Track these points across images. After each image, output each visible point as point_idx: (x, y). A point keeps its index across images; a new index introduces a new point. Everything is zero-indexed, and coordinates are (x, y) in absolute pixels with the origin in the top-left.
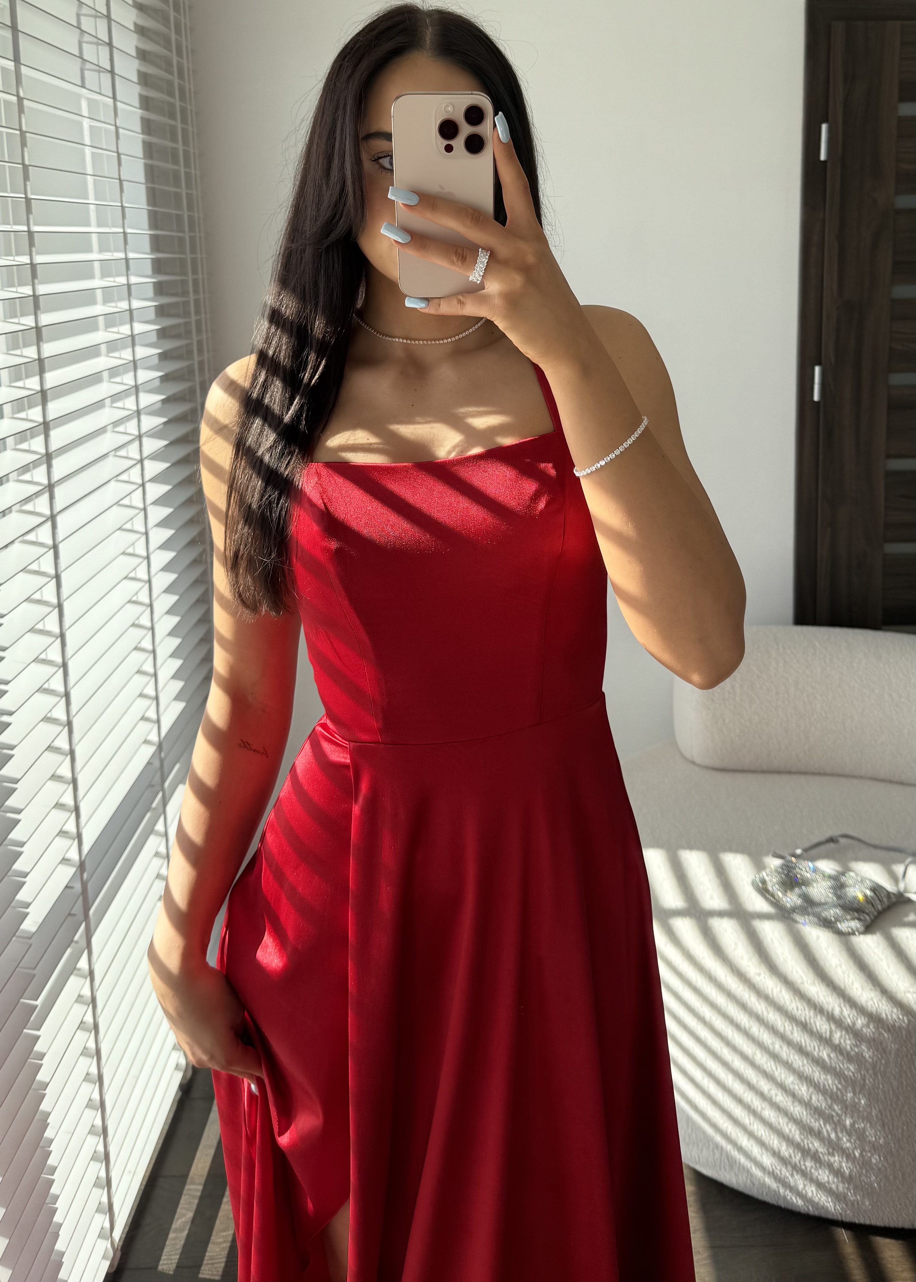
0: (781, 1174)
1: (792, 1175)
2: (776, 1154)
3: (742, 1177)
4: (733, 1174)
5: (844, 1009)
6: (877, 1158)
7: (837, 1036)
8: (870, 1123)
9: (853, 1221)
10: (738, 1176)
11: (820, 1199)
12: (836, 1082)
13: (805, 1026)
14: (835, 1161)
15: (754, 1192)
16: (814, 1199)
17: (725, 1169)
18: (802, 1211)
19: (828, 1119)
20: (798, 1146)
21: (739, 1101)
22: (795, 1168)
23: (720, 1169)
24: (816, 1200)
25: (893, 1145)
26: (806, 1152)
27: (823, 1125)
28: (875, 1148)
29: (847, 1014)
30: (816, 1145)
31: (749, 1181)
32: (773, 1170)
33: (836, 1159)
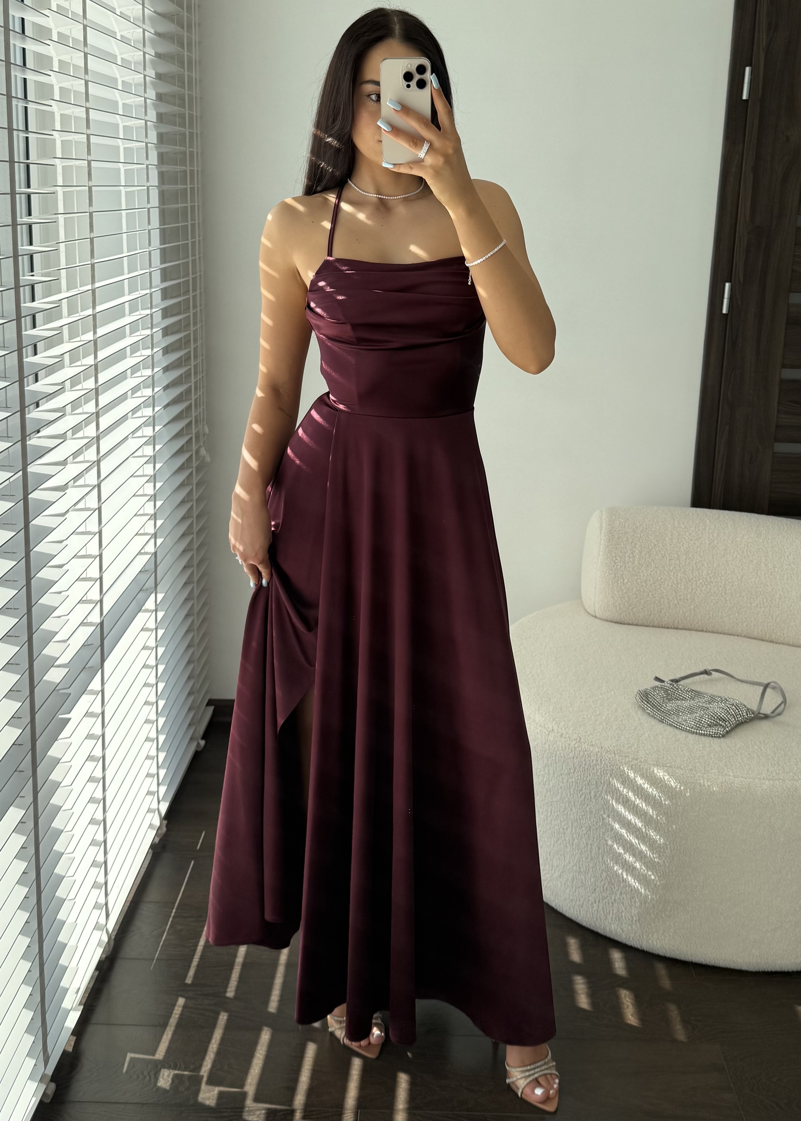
16: (670, 942)
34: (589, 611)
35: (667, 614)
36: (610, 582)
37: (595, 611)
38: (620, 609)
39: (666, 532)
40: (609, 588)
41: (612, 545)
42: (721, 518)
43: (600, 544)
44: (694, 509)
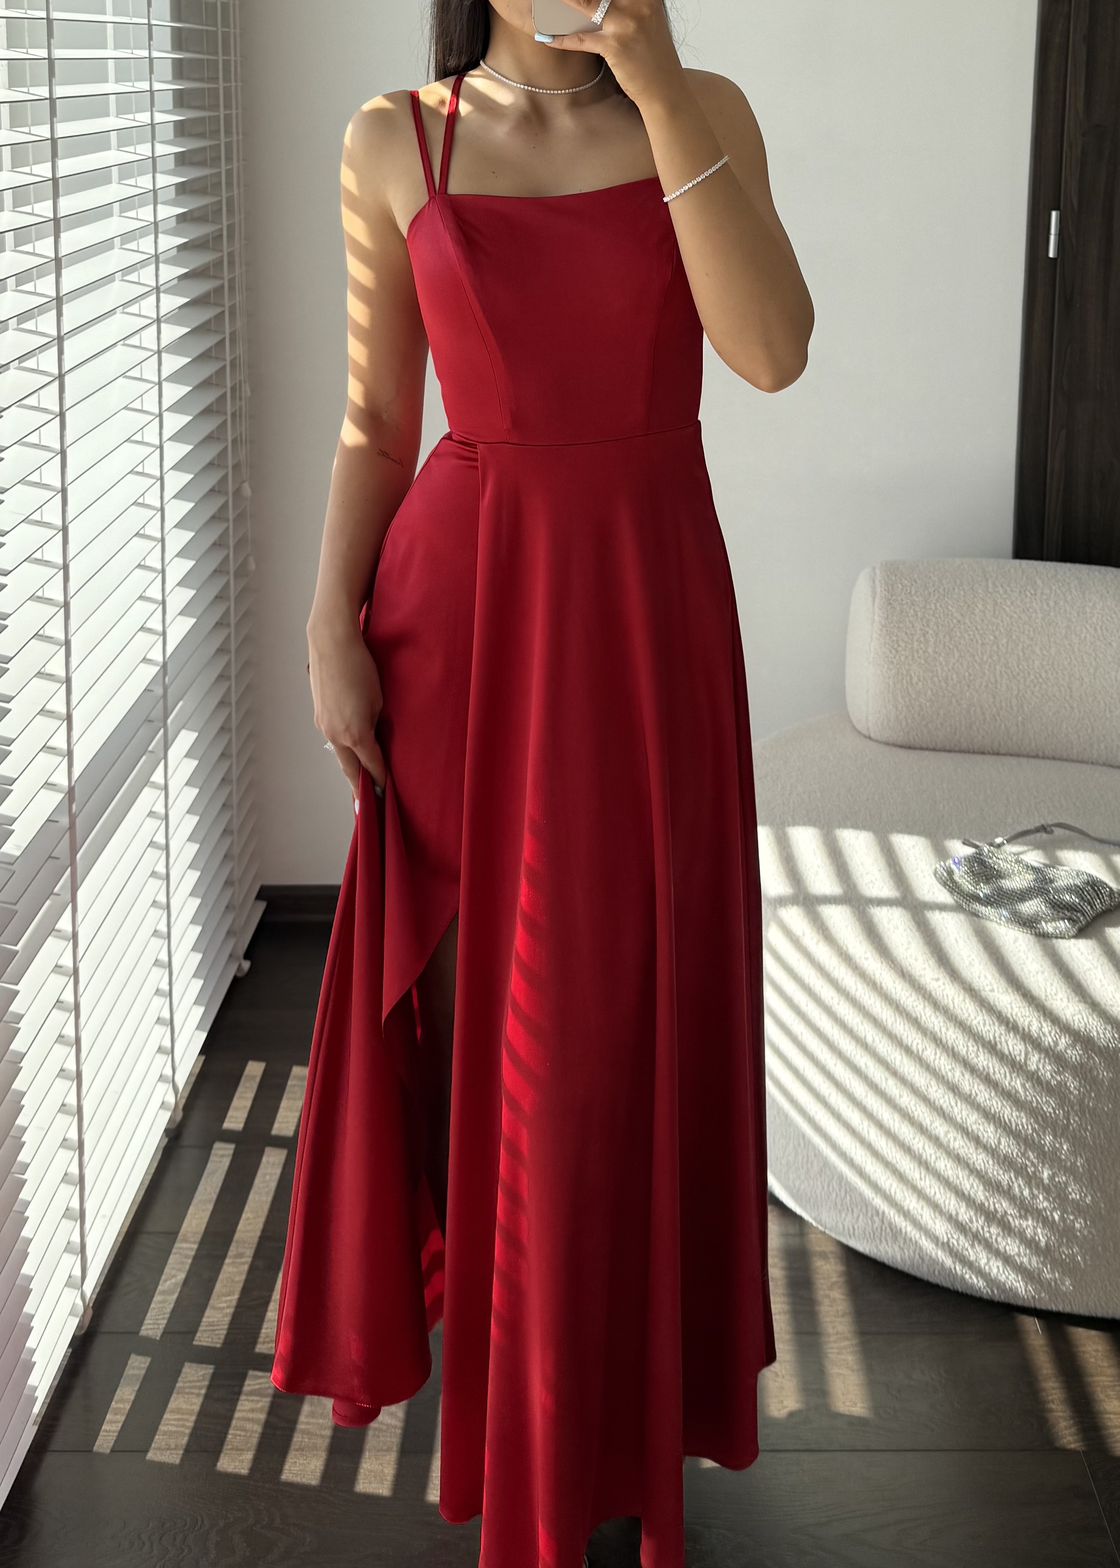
0: (958, 1245)
1: (973, 1246)
2: (952, 1220)
3: (909, 1251)
4: (897, 1249)
5: (1044, 1025)
6: (1082, 1221)
7: (1035, 1061)
8: (1074, 1177)
9: (1050, 1308)
10: (903, 1249)
11: (1008, 1278)
12: (1032, 1120)
13: (992, 1048)
14: (1027, 1226)
15: (923, 1272)
16: (1000, 1277)
17: (886, 1240)
18: (985, 1297)
19: (1021, 1171)
20: (980, 1209)
21: (907, 1149)
22: (976, 1238)
23: (881, 1241)
24: (1003, 1278)
25: (1103, 1205)
26: (990, 1216)
27: (1014, 1180)
28: (1079, 1209)
29: (1048, 1033)
30: (1003, 1206)
31: (917, 1256)
32: (949, 1239)
33: (1028, 1225)
34: (859, 727)
35: (981, 731)
36: (891, 683)
37: (868, 729)
38: (907, 724)
39: (975, 600)
40: (889, 691)
41: (892, 622)
42: (1059, 577)
43: (873, 621)
44: (1018, 561)
